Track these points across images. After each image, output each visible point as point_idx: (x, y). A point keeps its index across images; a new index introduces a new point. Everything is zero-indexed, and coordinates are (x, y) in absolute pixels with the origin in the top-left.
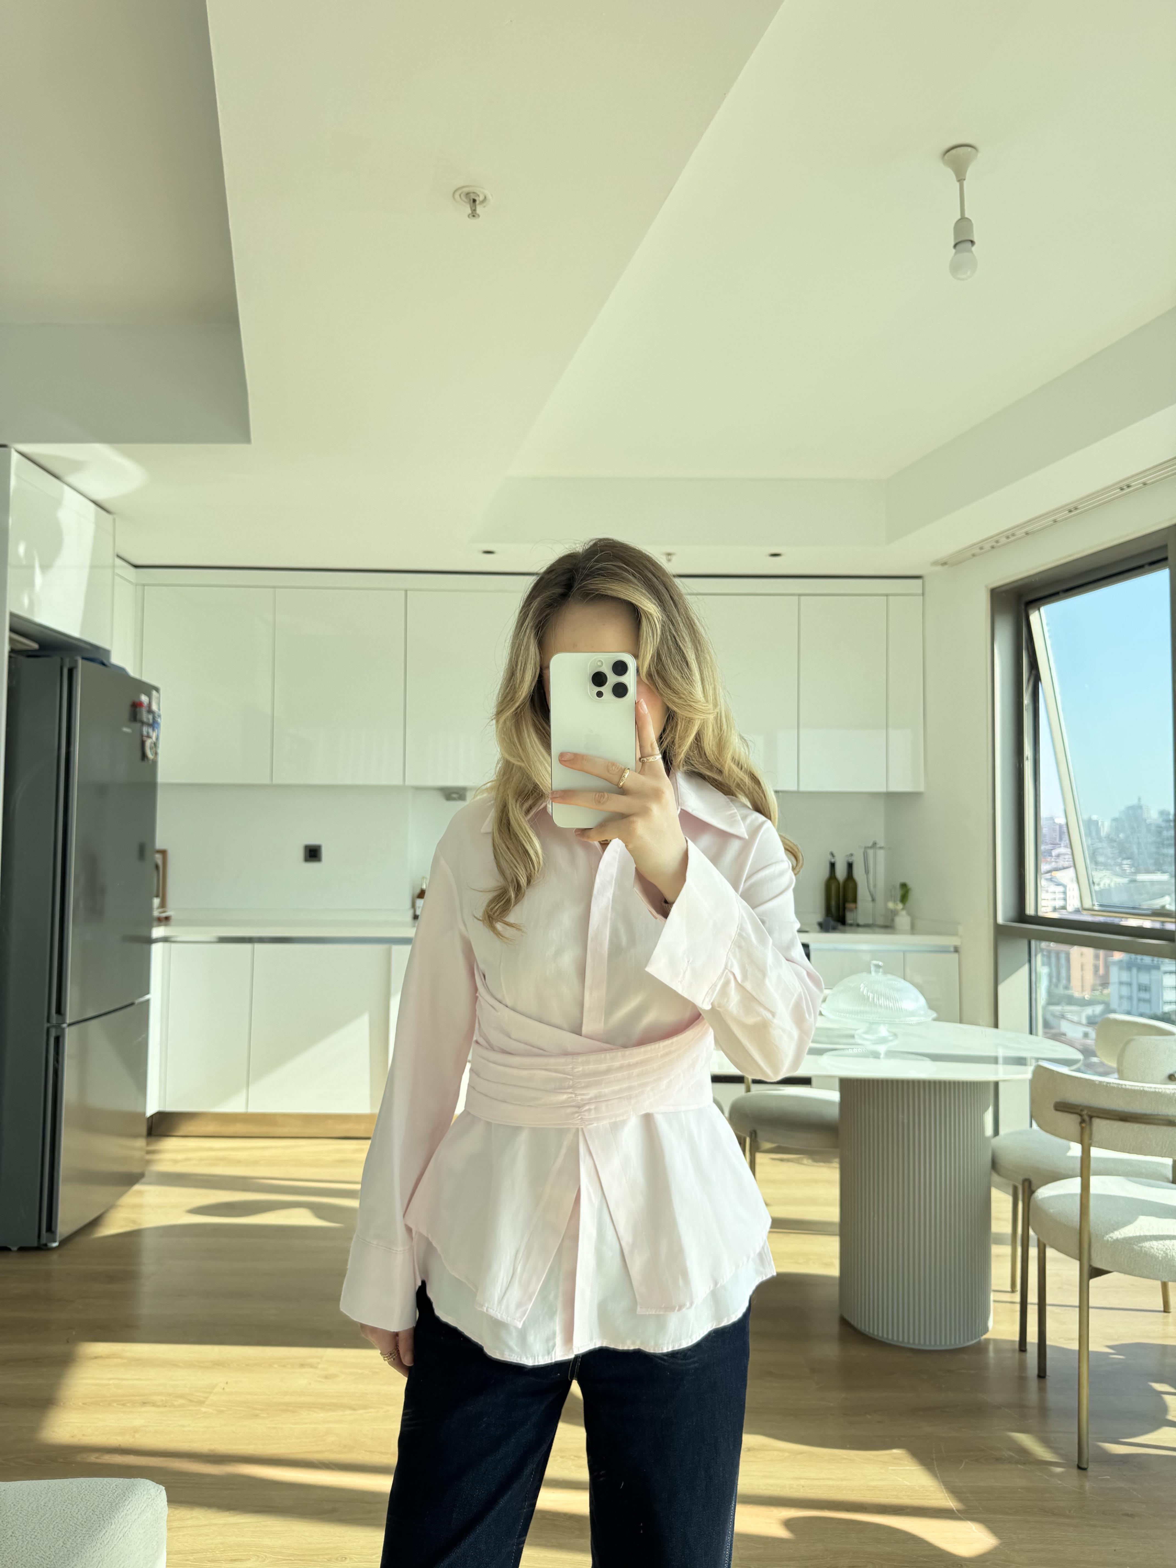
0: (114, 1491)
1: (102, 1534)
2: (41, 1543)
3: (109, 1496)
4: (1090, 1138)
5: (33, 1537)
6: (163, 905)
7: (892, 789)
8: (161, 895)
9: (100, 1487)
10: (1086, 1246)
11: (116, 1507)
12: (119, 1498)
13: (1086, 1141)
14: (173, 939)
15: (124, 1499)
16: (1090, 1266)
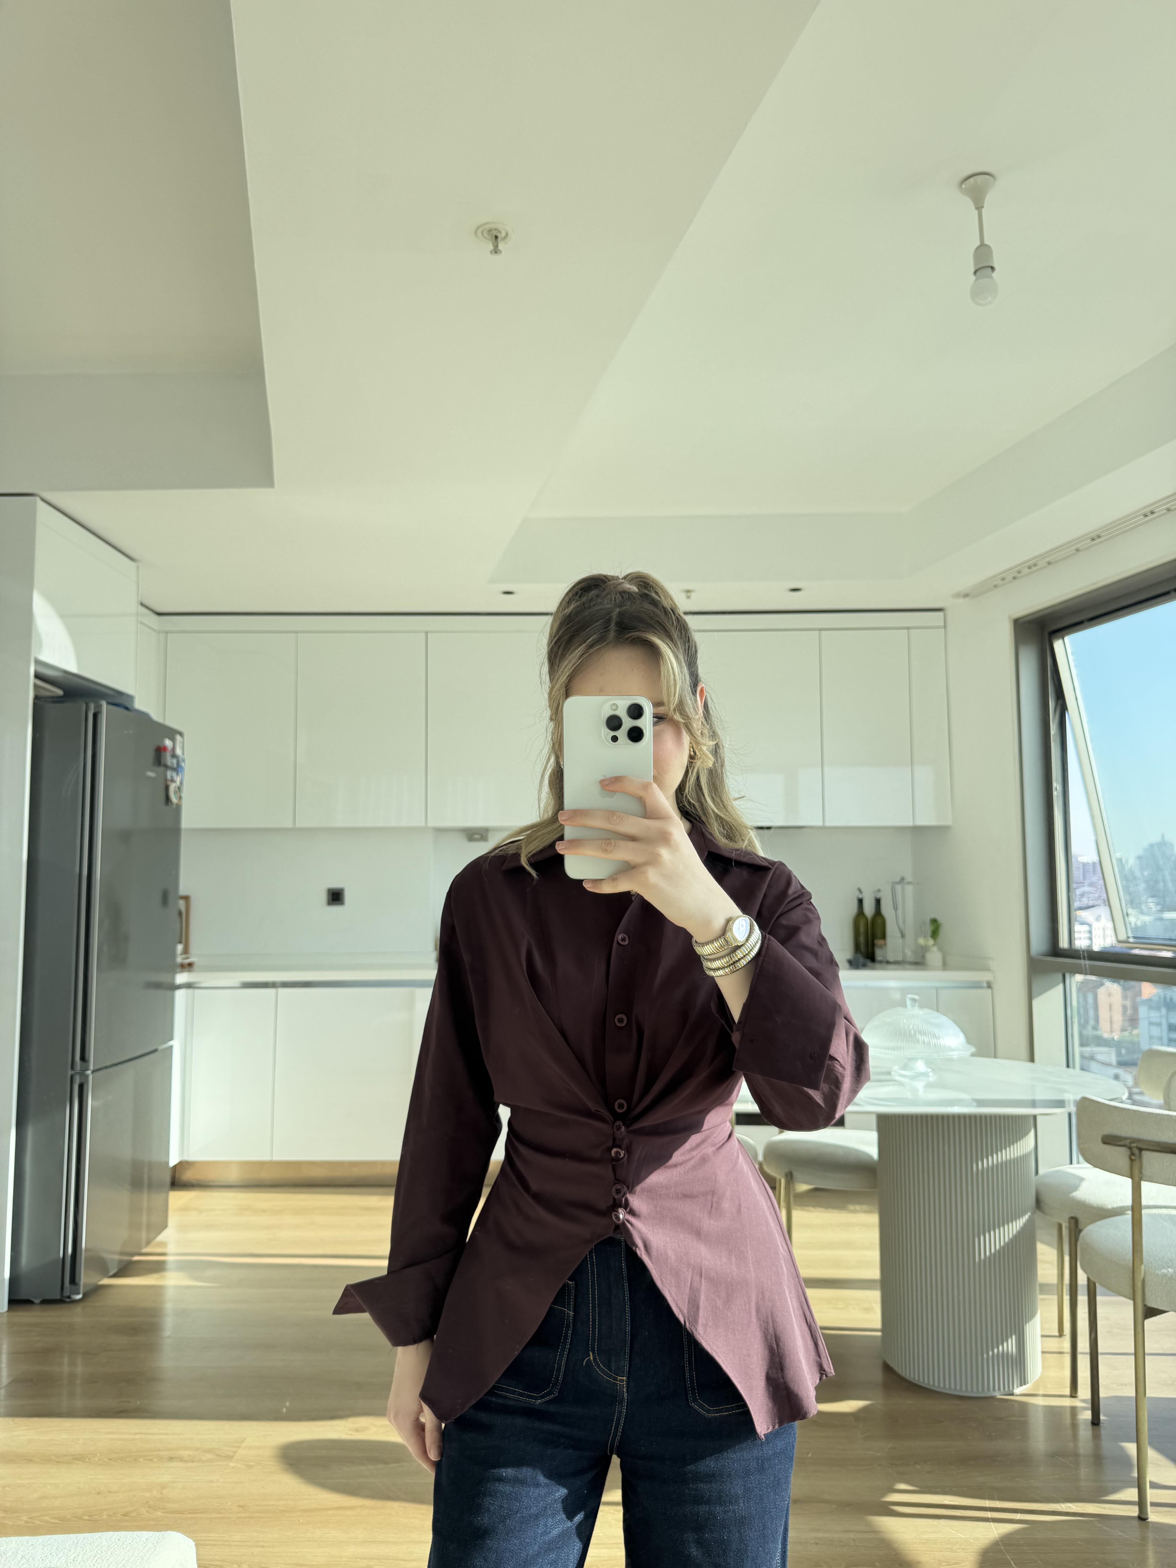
0: (145, 1545)
3: (140, 1550)
4: (1141, 1172)
6: (186, 951)
7: (920, 822)
8: (184, 941)
9: (130, 1541)
10: (1139, 1285)
12: (150, 1552)
13: (1136, 1177)
14: (197, 985)
15: (154, 1553)
16: (1145, 1305)
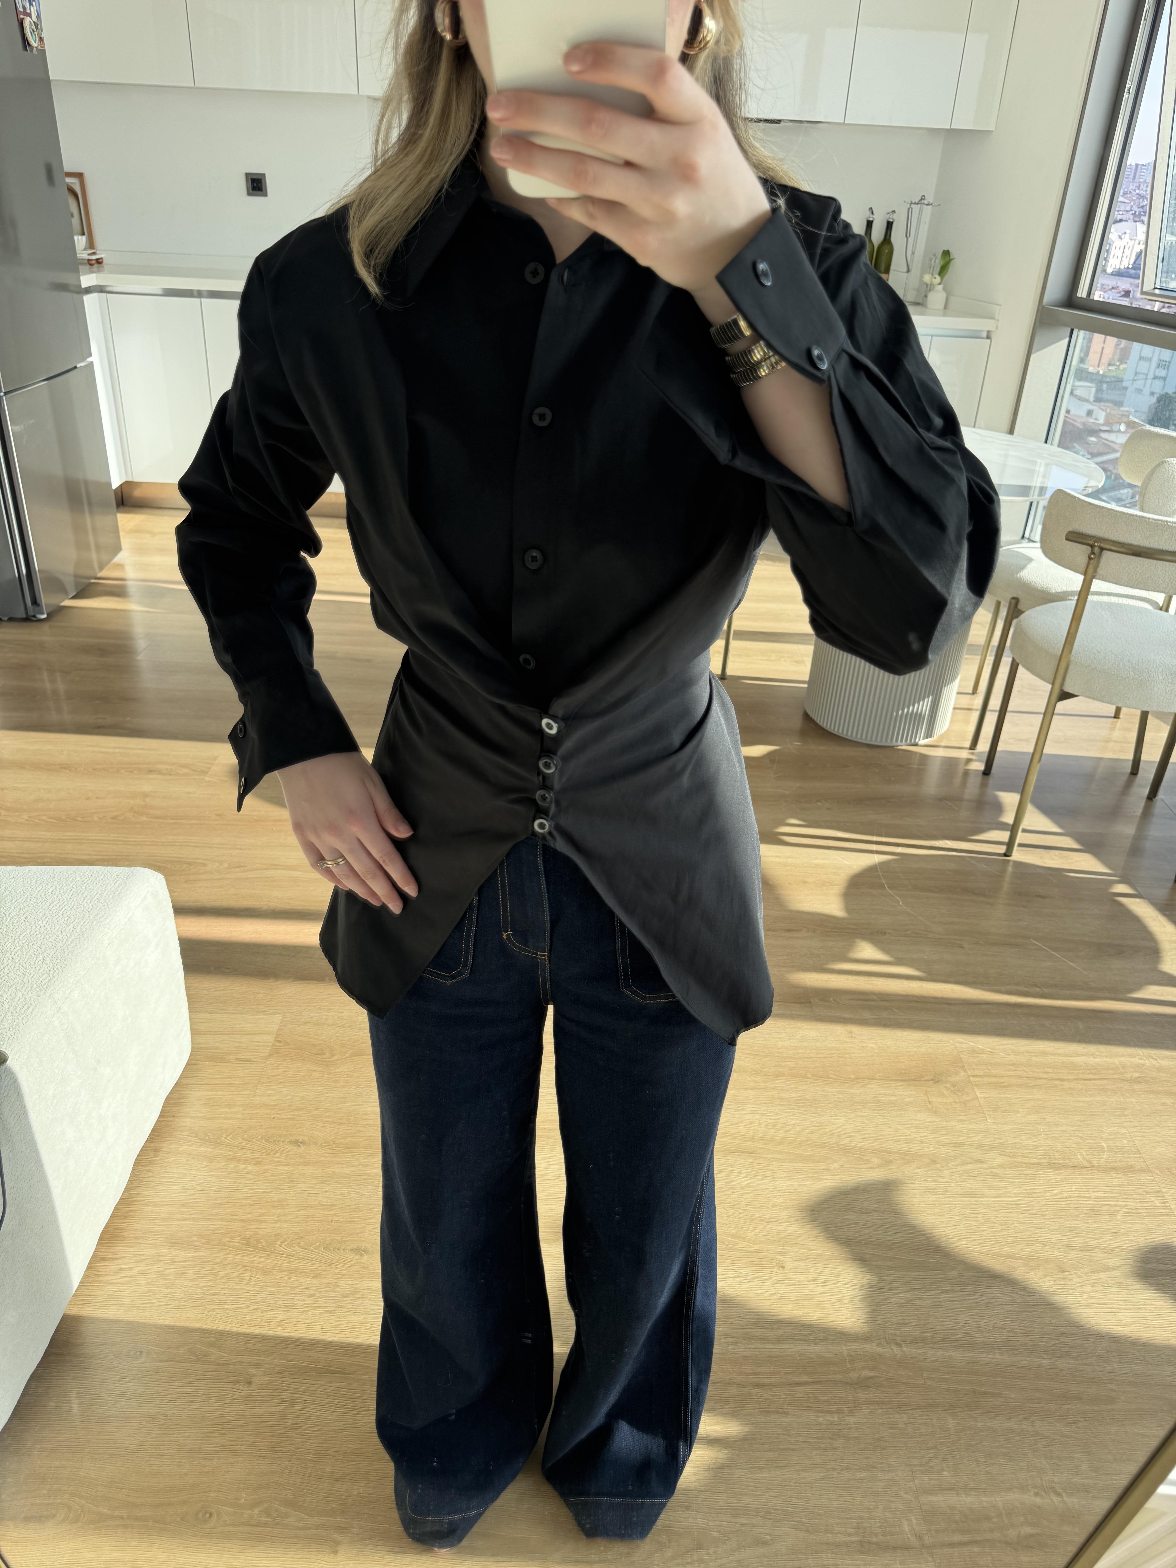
0: (115, 881)
1: (108, 920)
2: (53, 927)
3: (112, 885)
4: (1095, 571)
5: (45, 922)
6: (91, 244)
7: (959, 124)
8: (86, 231)
9: (102, 877)
10: (1061, 672)
11: (119, 896)
12: (120, 888)
13: (1090, 574)
14: (109, 289)
15: (125, 889)
16: (1062, 690)
